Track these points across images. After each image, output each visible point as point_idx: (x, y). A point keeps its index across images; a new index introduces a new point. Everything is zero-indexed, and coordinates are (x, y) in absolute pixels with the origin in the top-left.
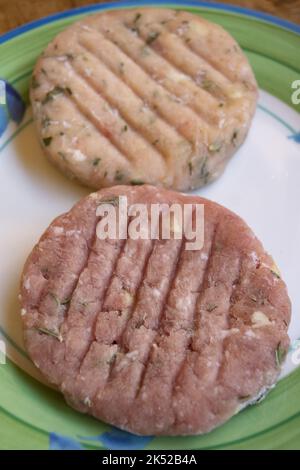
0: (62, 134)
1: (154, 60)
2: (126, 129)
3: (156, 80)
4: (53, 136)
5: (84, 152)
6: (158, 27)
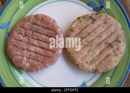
0: (80, 22)
1: (103, 46)
2: (81, 38)
3: (97, 46)
4: (80, 19)
5: (75, 27)
6: (115, 47)
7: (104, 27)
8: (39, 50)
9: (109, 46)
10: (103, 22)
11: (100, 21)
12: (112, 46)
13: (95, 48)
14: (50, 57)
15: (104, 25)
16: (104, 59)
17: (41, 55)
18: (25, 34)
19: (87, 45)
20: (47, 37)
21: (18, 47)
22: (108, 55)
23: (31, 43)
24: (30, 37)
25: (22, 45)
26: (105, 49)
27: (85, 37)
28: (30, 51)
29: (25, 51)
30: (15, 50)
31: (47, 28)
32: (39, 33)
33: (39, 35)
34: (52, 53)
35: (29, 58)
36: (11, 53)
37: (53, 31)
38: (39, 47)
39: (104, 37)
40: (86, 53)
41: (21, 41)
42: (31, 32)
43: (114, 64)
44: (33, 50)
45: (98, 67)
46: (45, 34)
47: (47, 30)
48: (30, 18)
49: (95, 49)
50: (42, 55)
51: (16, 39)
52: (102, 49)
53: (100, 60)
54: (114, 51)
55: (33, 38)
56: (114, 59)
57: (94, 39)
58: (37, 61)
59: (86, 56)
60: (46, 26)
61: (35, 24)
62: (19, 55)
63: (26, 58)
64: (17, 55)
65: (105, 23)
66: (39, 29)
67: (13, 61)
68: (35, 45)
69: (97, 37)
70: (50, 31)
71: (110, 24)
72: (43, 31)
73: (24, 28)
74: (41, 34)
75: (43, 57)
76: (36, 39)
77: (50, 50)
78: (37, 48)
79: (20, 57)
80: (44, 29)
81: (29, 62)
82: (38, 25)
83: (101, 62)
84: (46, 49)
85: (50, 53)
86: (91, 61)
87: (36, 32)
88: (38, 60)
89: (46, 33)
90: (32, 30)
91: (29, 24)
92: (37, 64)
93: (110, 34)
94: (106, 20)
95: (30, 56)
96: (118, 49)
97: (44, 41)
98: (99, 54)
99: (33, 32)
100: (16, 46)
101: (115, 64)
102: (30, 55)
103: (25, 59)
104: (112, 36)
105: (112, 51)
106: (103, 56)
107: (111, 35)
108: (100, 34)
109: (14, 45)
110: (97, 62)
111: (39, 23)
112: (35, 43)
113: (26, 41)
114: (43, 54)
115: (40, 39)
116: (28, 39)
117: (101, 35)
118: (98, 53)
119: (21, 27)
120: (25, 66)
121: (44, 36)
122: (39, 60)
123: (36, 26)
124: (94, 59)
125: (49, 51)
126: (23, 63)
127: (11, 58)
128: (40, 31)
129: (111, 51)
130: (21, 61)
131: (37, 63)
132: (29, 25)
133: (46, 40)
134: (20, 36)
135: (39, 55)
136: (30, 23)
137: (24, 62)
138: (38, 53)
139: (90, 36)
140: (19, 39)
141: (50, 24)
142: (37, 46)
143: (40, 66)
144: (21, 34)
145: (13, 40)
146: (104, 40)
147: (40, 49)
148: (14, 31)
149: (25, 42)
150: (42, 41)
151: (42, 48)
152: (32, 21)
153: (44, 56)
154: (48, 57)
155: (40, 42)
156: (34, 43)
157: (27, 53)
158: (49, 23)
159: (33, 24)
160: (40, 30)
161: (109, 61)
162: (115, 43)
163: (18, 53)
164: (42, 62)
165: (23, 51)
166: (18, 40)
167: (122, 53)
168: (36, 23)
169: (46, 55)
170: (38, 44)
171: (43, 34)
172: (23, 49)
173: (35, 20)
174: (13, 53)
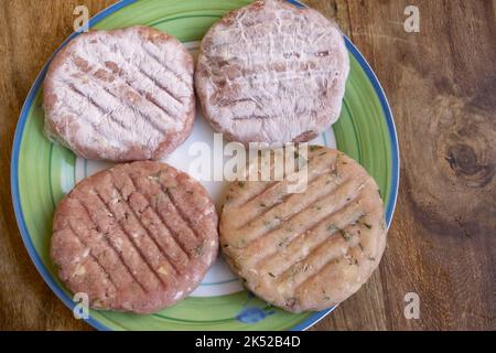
1: (322, 234)
2: (263, 205)
3: (306, 233)
6: (355, 240)
7: (328, 183)
8: (132, 255)
9: (340, 235)
10: (328, 170)
11: (320, 167)
12: (347, 235)
13: (298, 238)
14: (145, 290)
15: (330, 179)
16: (321, 271)
17: (129, 270)
18: (129, 197)
19: (278, 228)
20: (172, 239)
21: (90, 217)
22: (333, 262)
23: (127, 227)
24: (134, 213)
25: (103, 217)
26: (326, 242)
27: (275, 205)
28: (110, 243)
29: (100, 236)
30: (78, 216)
31: (187, 220)
32: (162, 218)
33: (158, 221)
34: (156, 285)
35: (96, 260)
36: (64, 216)
37: (196, 234)
38: (138, 250)
39: (328, 209)
40: (272, 250)
41: (107, 206)
42: (145, 203)
43: (348, 286)
44: (119, 248)
45: (300, 290)
46: (173, 229)
47: (184, 225)
48: (167, 170)
49: (299, 241)
50: (131, 273)
51: (99, 195)
52: (318, 242)
53: (311, 272)
54: (351, 250)
55: (139, 220)
56: (349, 271)
57: (300, 212)
58: (109, 277)
59: (271, 257)
60: (189, 213)
61: (167, 191)
62: (77, 235)
63: (90, 253)
64: (73, 231)
65: (334, 172)
66: (167, 210)
67: (56, 237)
68: (131, 240)
69: (306, 208)
70: (189, 230)
71: (347, 176)
72: (175, 219)
73: (135, 184)
74: (164, 222)
75: (130, 279)
76: (144, 227)
77: (156, 274)
78: (132, 249)
79: (77, 240)
80: (179, 218)
81: (88, 268)
82: (172, 199)
83: (312, 278)
84: (150, 266)
85: (152, 282)
86: (284, 272)
87: (157, 211)
88: (112, 277)
89: (177, 230)
90: (149, 199)
91: (154, 182)
92: (102, 285)
93: (343, 202)
94: (336, 167)
95: (101, 257)
96: (361, 246)
97: (160, 243)
98: (308, 256)
99: (150, 205)
100: (87, 210)
101: (350, 289)
102: (104, 252)
103: (86, 254)
104: (350, 210)
105: (345, 251)
106: (319, 262)
107: (346, 207)
108: (317, 200)
109: (83, 204)
110: (301, 278)
111: (177, 196)
112: (135, 235)
113: (117, 214)
114: (135, 273)
115: (155, 233)
116: (126, 214)
117: (319, 204)
118: (305, 251)
119: (130, 175)
120: (73, 270)
121: (166, 232)
122: (115, 280)
123: (166, 199)
124: (292, 267)
125: (152, 276)
126: (73, 259)
127: (55, 226)
128: (166, 215)
129: (341, 249)
130: (73, 251)
131: (105, 281)
132: (151, 185)
133: (167, 245)
134: (115, 193)
135: (123, 268)
136: (158, 182)
137: (77, 259)
138: (126, 260)
139: (287, 204)
140: (106, 199)
141: (201, 216)
142: (135, 245)
143: (107, 295)
144: (119, 191)
145: (91, 191)
146: (325, 219)
147: (136, 255)
148: (109, 175)
149: (114, 216)
150: (154, 239)
151: (143, 257)
152: (166, 181)
153: (133, 277)
154: (142, 286)
155: (147, 239)
156: (134, 232)
157: (99, 243)
158: (202, 212)
159: (162, 188)
160: (168, 214)
161: (335, 278)
162: (354, 230)
163: (82, 228)
164: (117, 289)
165: (95, 232)
166: (102, 199)
167: (373, 259)
168: (172, 191)
169: (139, 280)
170: (141, 241)
171: (169, 228)
172: (98, 229)
173: (174, 183)
174: (69, 221)
